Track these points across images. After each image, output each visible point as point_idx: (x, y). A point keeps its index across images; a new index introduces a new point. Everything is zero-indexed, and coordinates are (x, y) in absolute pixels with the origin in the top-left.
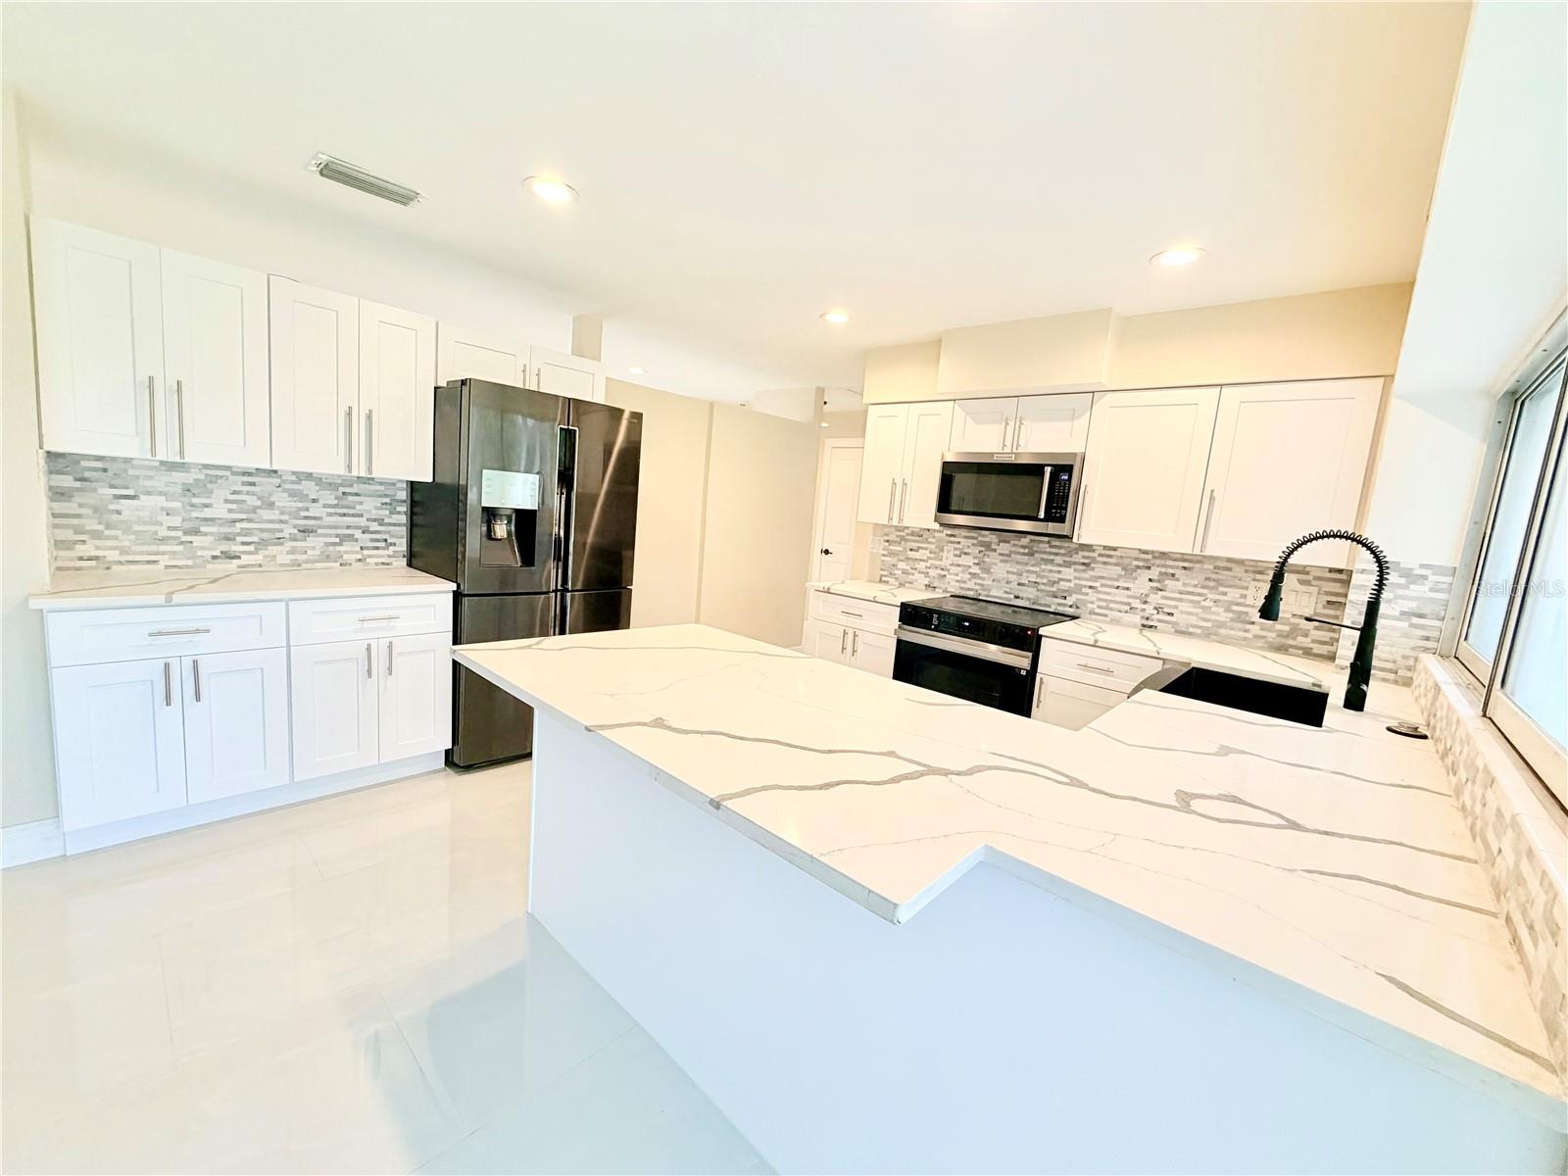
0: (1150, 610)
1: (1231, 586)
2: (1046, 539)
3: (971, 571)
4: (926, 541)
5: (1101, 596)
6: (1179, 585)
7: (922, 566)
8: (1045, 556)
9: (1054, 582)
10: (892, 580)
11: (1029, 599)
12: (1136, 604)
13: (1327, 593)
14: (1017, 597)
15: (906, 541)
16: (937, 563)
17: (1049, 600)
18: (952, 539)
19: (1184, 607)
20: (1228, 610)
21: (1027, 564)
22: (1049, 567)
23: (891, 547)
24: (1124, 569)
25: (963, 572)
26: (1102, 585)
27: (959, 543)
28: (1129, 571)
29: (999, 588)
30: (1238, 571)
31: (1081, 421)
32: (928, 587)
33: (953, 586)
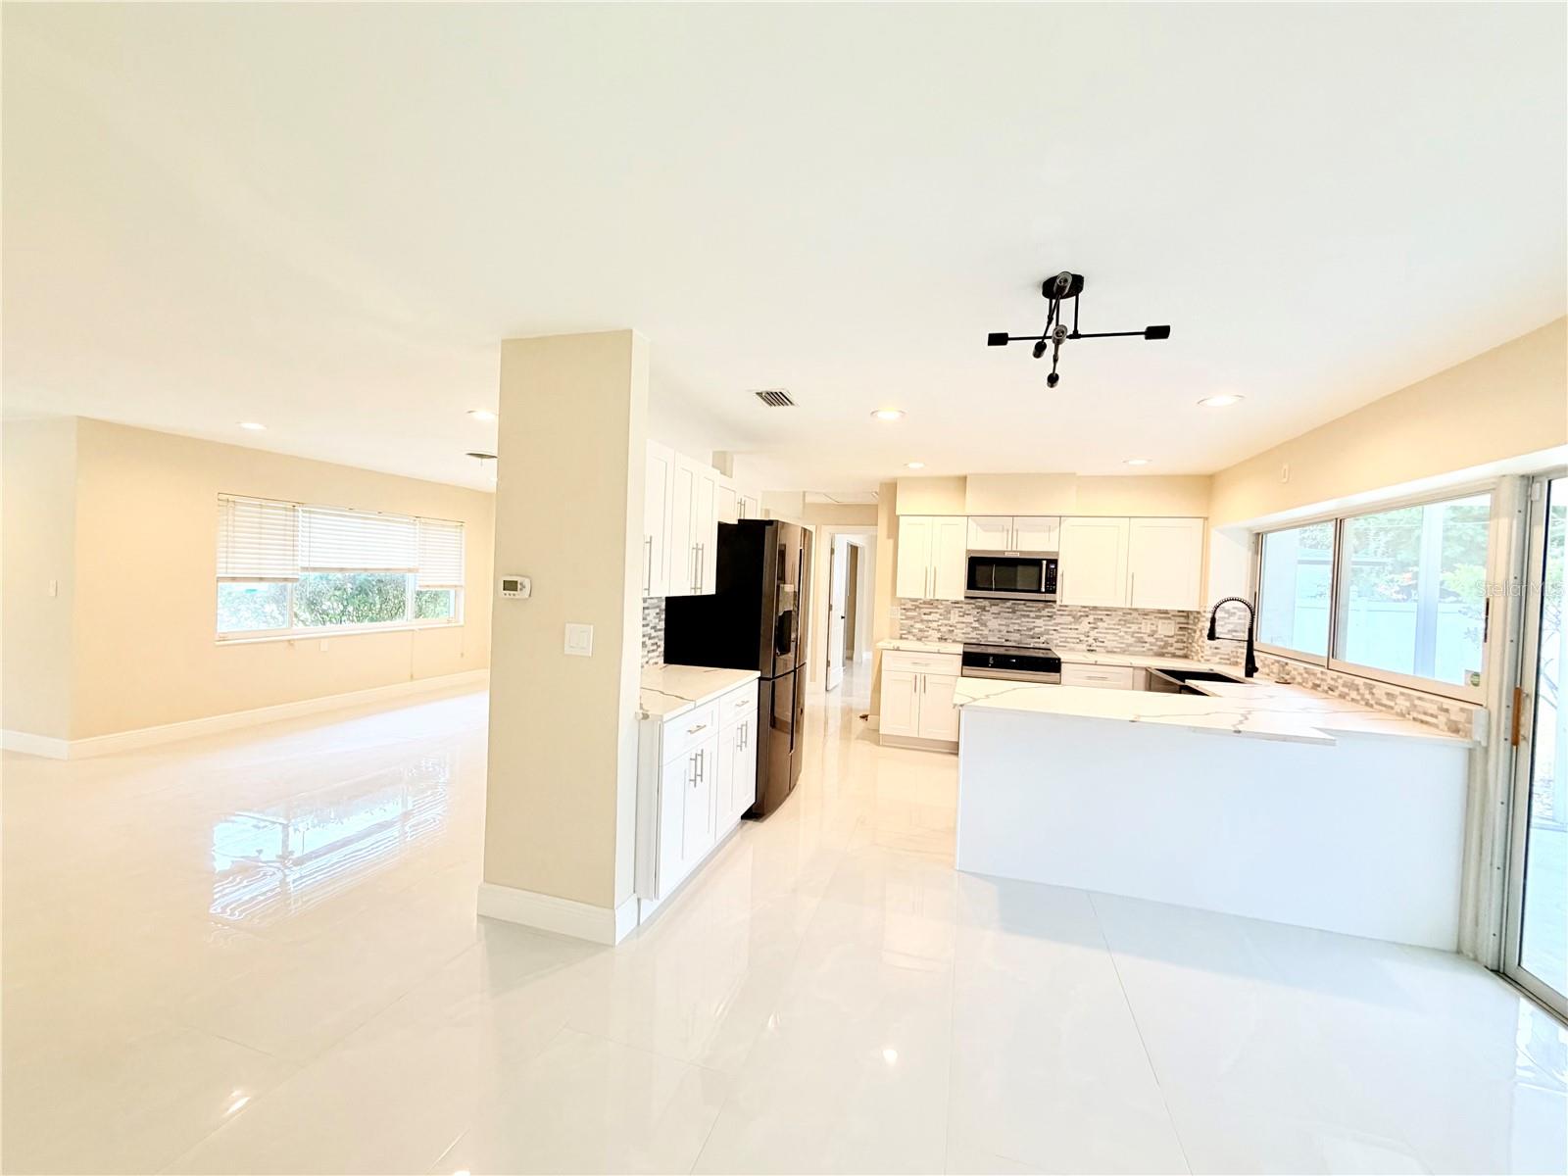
0: (1091, 641)
1: (1133, 623)
2: (1023, 602)
3: (973, 625)
4: (937, 607)
5: (1062, 635)
6: (1105, 625)
7: (934, 625)
8: (1023, 613)
9: (1031, 629)
10: (910, 637)
11: (1015, 641)
12: (1082, 637)
13: (1179, 623)
14: (1007, 640)
15: (920, 608)
16: (946, 622)
17: (1029, 640)
18: (957, 605)
19: (1109, 637)
20: (1133, 637)
21: (1011, 619)
22: (1027, 619)
23: (908, 613)
24: (1074, 618)
25: (967, 627)
26: (1062, 628)
27: (962, 607)
28: (1077, 619)
29: (994, 636)
30: (1135, 614)
31: (1055, 534)
32: (940, 639)
33: (960, 637)
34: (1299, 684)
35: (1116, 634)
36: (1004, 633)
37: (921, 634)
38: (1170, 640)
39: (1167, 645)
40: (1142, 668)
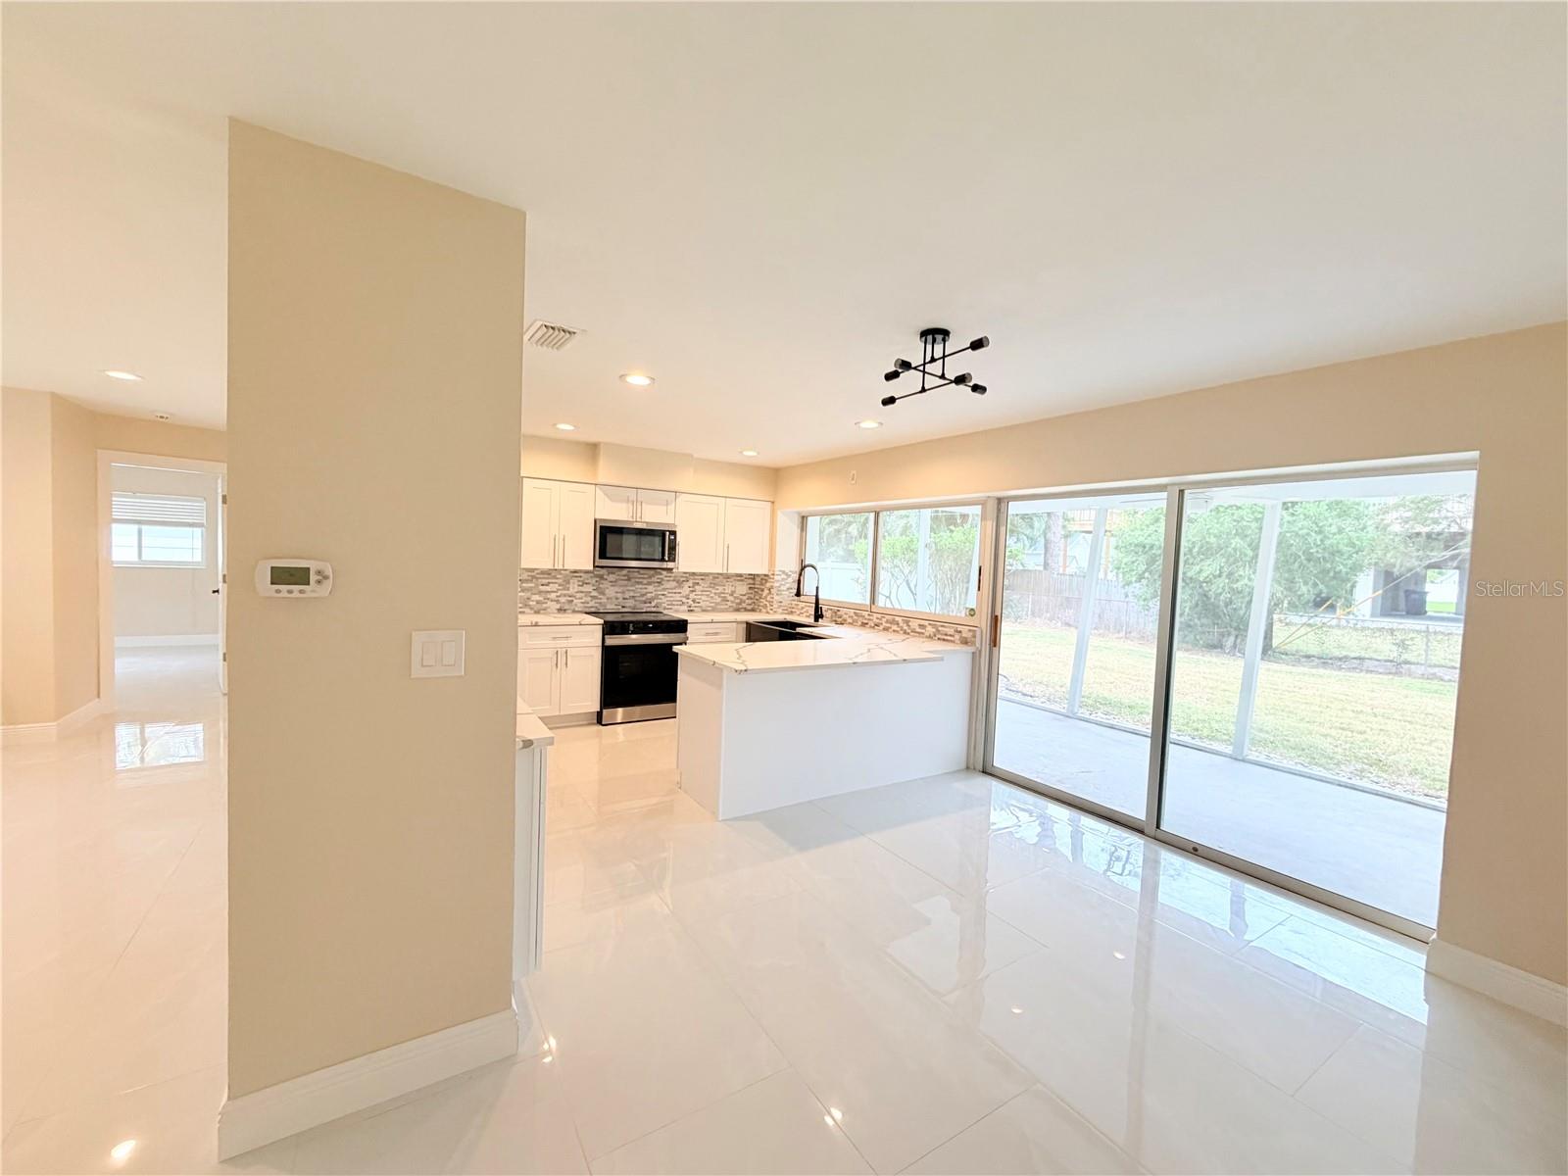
1: (719, 585)
4: (555, 578)
6: (700, 588)
7: (553, 596)
8: (637, 580)
9: (643, 595)
10: (527, 610)
11: (630, 607)
12: (684, 600)
13: (749, 584)
14: (623, 607)
15: (537, 578)
18: (575, 574)
19: (704, 598)
20: (720, 597)
21: (626, 586)
22: (640, 586)
24: (678, 582)
25: (586, 595)
28: (680, 584)
30: (721, 578)
31: (671, 507)
32: (560, 610)
33: (578, 604)
34: (850, 623)
35: (707, 595)
36: (621, 600)
37: (539, 606)
38: (744, 598)
39: (742, 601)
40: (741, 622)
